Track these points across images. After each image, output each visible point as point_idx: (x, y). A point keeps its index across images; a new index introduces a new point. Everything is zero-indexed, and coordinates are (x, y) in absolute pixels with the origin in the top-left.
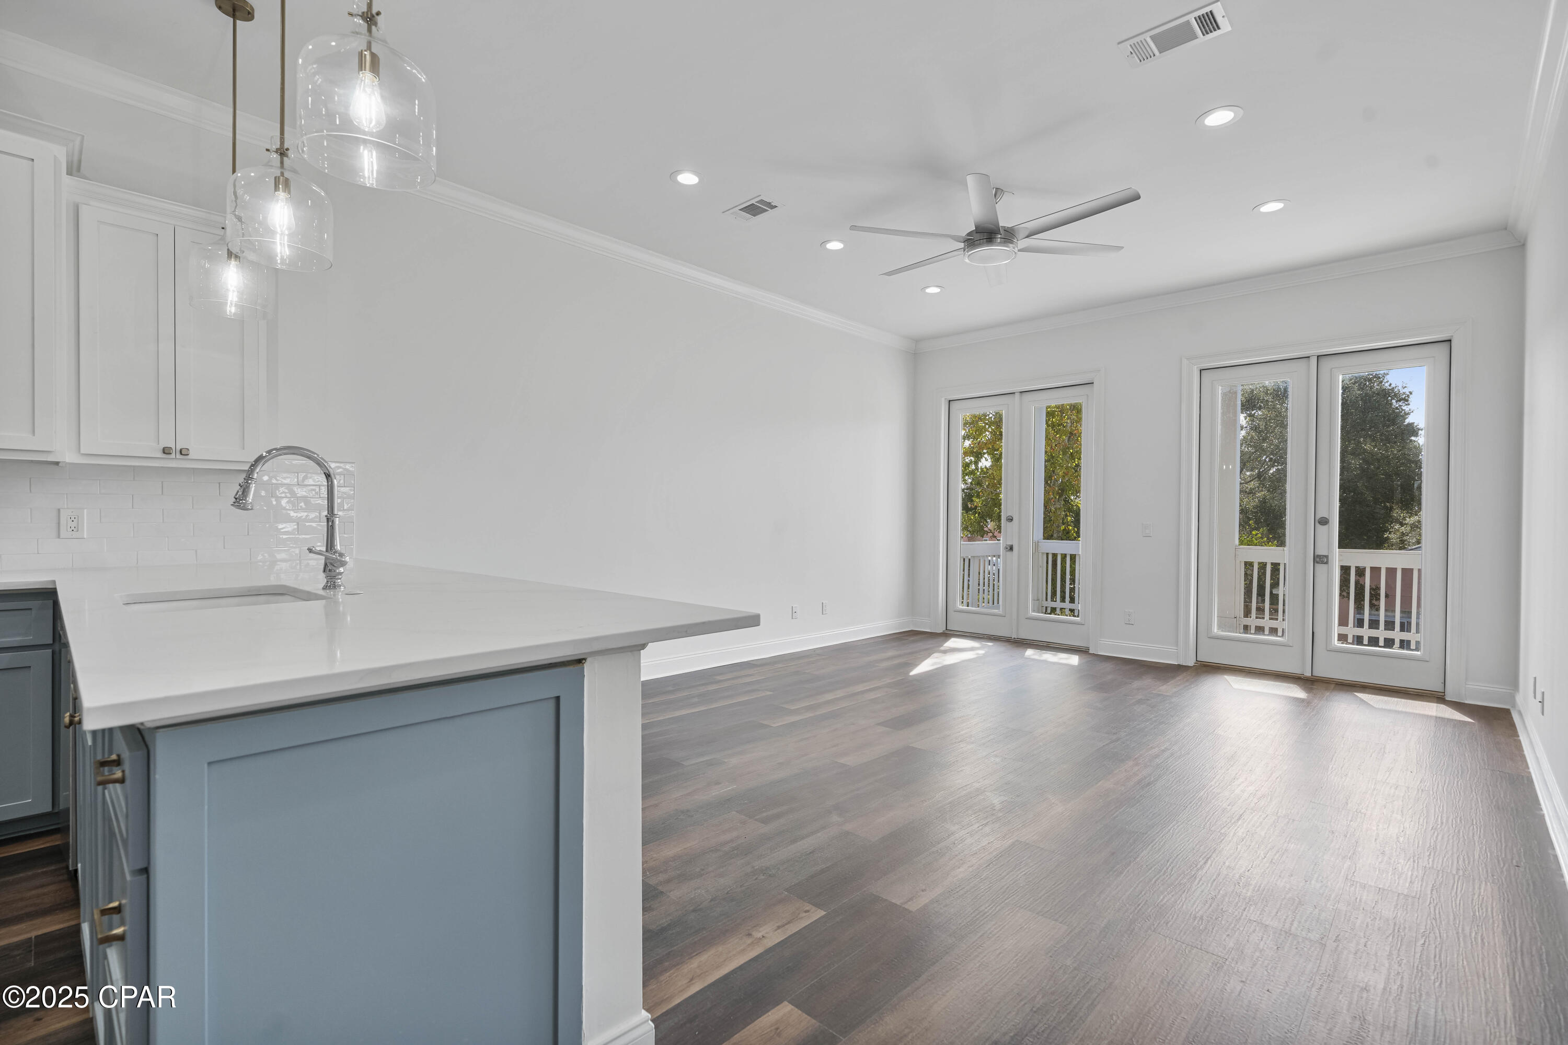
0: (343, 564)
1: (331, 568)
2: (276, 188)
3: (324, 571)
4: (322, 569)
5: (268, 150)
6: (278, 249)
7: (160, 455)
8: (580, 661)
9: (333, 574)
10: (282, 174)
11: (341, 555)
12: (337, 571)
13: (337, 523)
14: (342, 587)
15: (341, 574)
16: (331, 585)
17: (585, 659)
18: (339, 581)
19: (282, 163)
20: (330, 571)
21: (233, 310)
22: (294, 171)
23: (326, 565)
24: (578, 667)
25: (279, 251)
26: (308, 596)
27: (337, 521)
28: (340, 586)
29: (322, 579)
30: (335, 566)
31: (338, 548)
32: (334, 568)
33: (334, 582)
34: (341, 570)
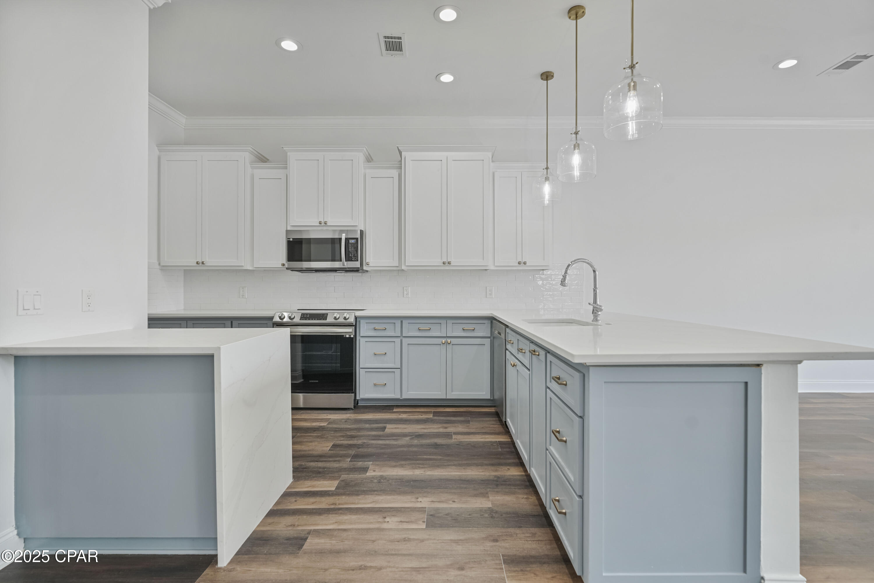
0: (601, 310)
1: (596, 310)
2: (574, 149)
3: (593, 313)
4: (592, 312)
5: (571, 134)
6: (576, 174)
7: (517, 265)
8: (758, 365)
9: (596, 315)
10: (576, 142)
11: (601, 306)
12: (598, 314)
13: (598, 292)
14: (600, 321)
15: (599, 315)
16: (596, 319)
17: (762, 365)
18: (599, 318)
19: (576, 138)
20: (595, 313)
21: (547, 202)
22: (581, 140)
23: (593, 310)
24: (758, 368)
25: (576, 175)
26: (586, 324)
27: (598, 291)
28: (599, 320)
29: (592, 317)
30: (598, 311)
31: (598, 303)
32: (597, 312)
33: (597, 319)
34: (600, 313)
